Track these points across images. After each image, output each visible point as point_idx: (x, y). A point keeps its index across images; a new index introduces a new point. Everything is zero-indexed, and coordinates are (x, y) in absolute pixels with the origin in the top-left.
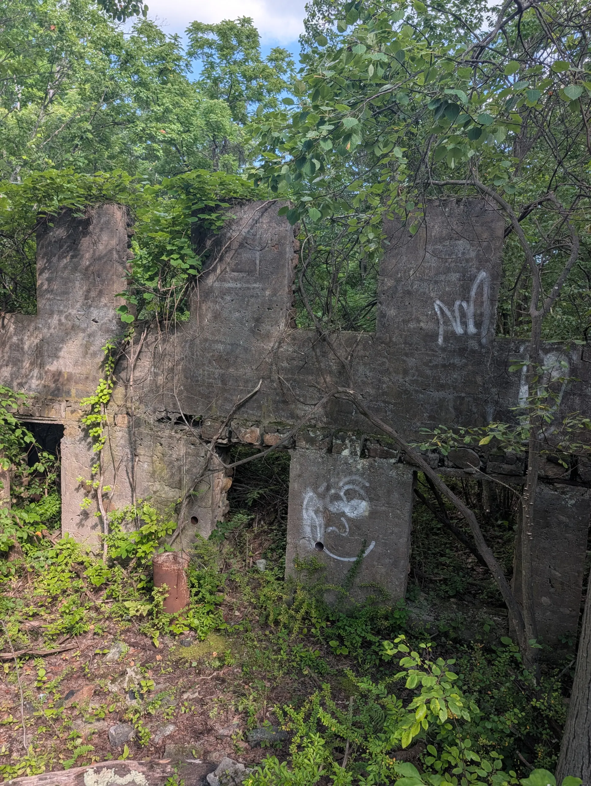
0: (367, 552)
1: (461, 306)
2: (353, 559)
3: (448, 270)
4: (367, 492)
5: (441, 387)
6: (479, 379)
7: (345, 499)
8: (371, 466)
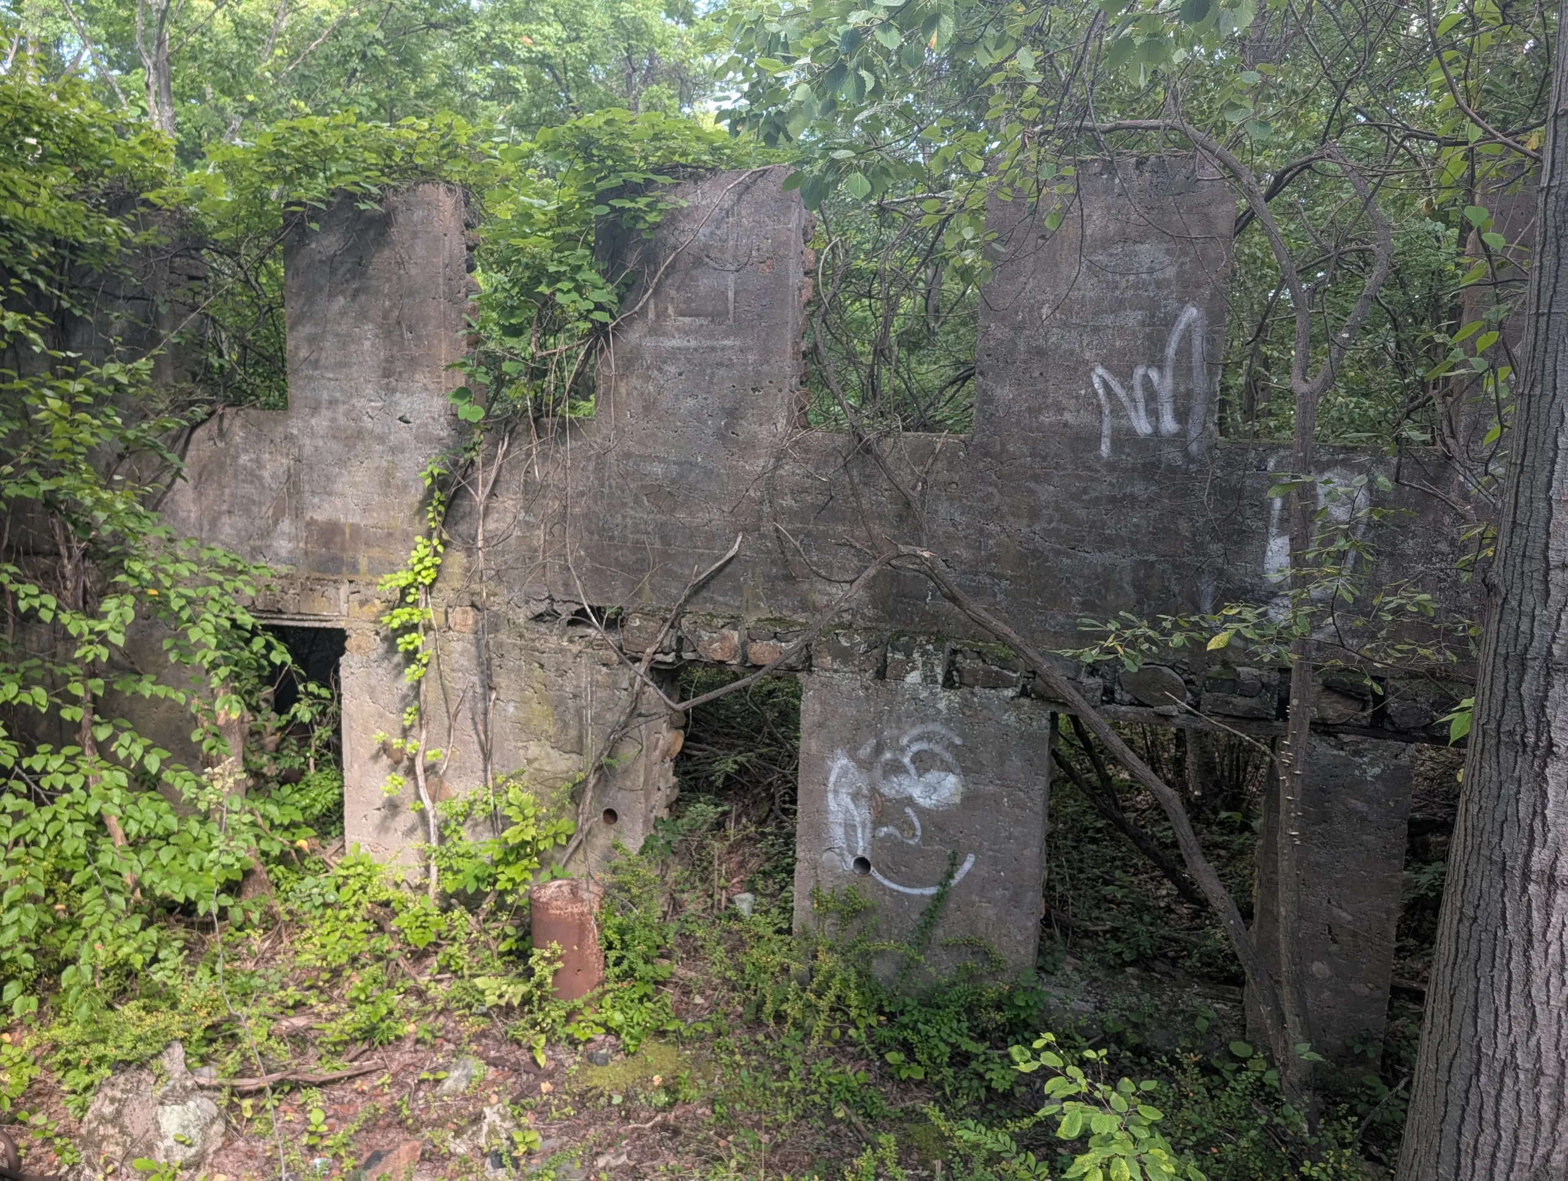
0: (959, 876)
1: (1146, 376)
2: (931, 891)
3: (1119, 305)
4: (957, 756)
5: (1107, 543)
6: (1183, 526)
7: (913, 771)
8: (966, 704)
